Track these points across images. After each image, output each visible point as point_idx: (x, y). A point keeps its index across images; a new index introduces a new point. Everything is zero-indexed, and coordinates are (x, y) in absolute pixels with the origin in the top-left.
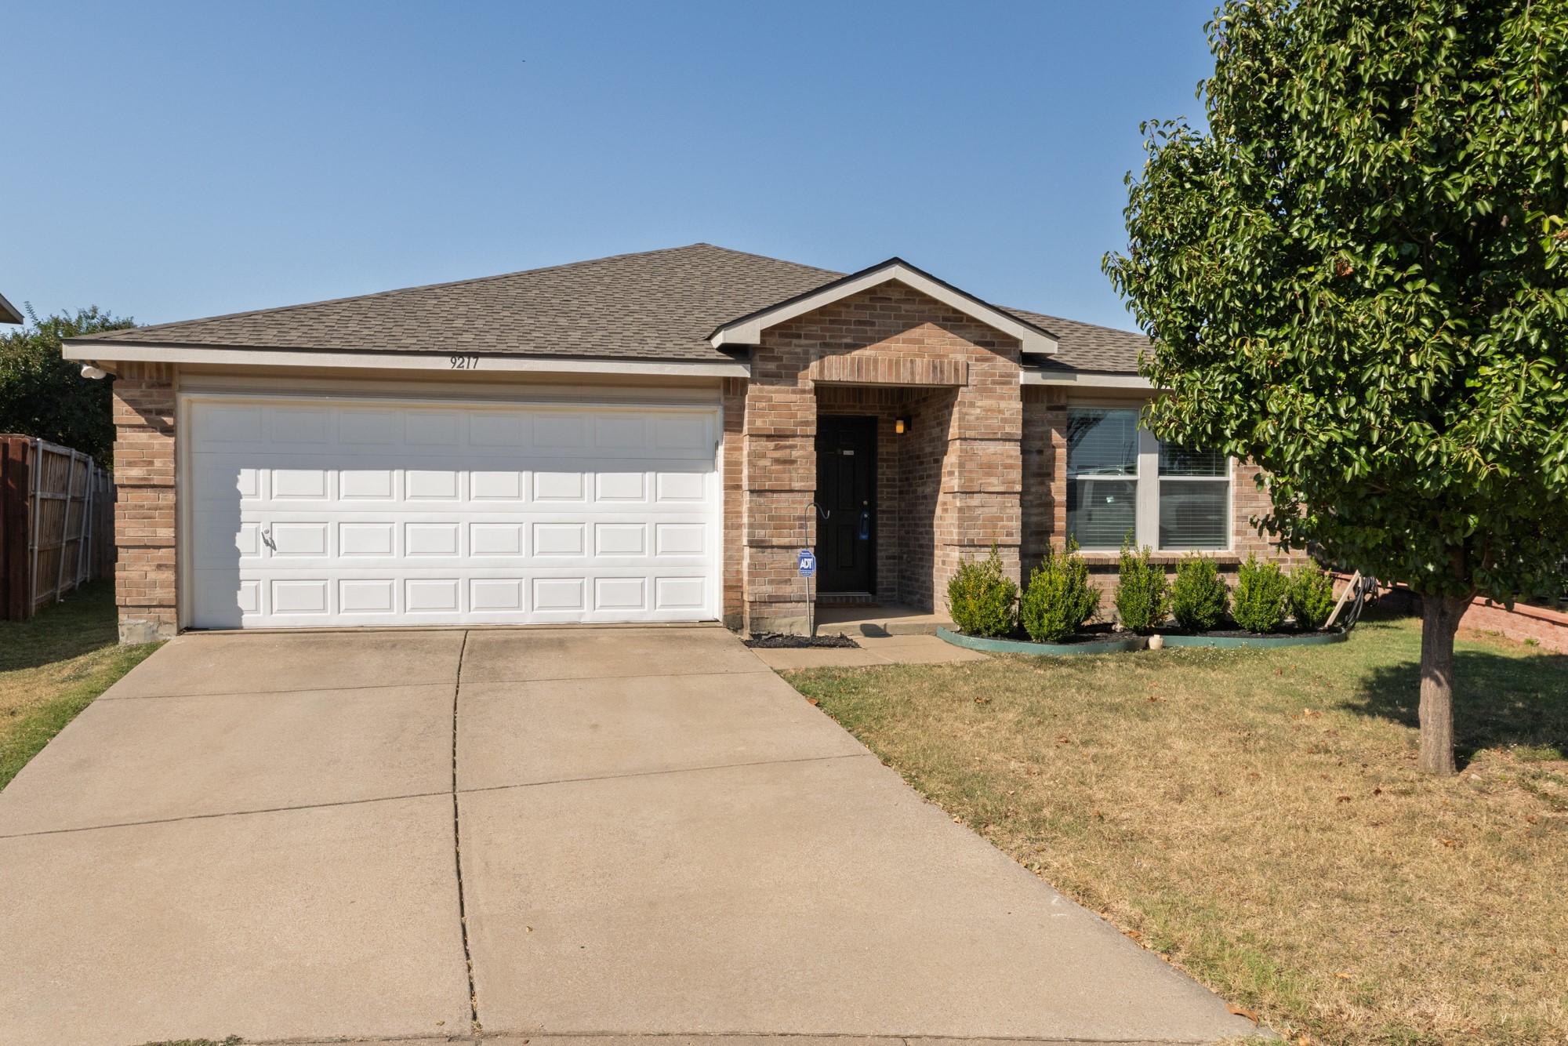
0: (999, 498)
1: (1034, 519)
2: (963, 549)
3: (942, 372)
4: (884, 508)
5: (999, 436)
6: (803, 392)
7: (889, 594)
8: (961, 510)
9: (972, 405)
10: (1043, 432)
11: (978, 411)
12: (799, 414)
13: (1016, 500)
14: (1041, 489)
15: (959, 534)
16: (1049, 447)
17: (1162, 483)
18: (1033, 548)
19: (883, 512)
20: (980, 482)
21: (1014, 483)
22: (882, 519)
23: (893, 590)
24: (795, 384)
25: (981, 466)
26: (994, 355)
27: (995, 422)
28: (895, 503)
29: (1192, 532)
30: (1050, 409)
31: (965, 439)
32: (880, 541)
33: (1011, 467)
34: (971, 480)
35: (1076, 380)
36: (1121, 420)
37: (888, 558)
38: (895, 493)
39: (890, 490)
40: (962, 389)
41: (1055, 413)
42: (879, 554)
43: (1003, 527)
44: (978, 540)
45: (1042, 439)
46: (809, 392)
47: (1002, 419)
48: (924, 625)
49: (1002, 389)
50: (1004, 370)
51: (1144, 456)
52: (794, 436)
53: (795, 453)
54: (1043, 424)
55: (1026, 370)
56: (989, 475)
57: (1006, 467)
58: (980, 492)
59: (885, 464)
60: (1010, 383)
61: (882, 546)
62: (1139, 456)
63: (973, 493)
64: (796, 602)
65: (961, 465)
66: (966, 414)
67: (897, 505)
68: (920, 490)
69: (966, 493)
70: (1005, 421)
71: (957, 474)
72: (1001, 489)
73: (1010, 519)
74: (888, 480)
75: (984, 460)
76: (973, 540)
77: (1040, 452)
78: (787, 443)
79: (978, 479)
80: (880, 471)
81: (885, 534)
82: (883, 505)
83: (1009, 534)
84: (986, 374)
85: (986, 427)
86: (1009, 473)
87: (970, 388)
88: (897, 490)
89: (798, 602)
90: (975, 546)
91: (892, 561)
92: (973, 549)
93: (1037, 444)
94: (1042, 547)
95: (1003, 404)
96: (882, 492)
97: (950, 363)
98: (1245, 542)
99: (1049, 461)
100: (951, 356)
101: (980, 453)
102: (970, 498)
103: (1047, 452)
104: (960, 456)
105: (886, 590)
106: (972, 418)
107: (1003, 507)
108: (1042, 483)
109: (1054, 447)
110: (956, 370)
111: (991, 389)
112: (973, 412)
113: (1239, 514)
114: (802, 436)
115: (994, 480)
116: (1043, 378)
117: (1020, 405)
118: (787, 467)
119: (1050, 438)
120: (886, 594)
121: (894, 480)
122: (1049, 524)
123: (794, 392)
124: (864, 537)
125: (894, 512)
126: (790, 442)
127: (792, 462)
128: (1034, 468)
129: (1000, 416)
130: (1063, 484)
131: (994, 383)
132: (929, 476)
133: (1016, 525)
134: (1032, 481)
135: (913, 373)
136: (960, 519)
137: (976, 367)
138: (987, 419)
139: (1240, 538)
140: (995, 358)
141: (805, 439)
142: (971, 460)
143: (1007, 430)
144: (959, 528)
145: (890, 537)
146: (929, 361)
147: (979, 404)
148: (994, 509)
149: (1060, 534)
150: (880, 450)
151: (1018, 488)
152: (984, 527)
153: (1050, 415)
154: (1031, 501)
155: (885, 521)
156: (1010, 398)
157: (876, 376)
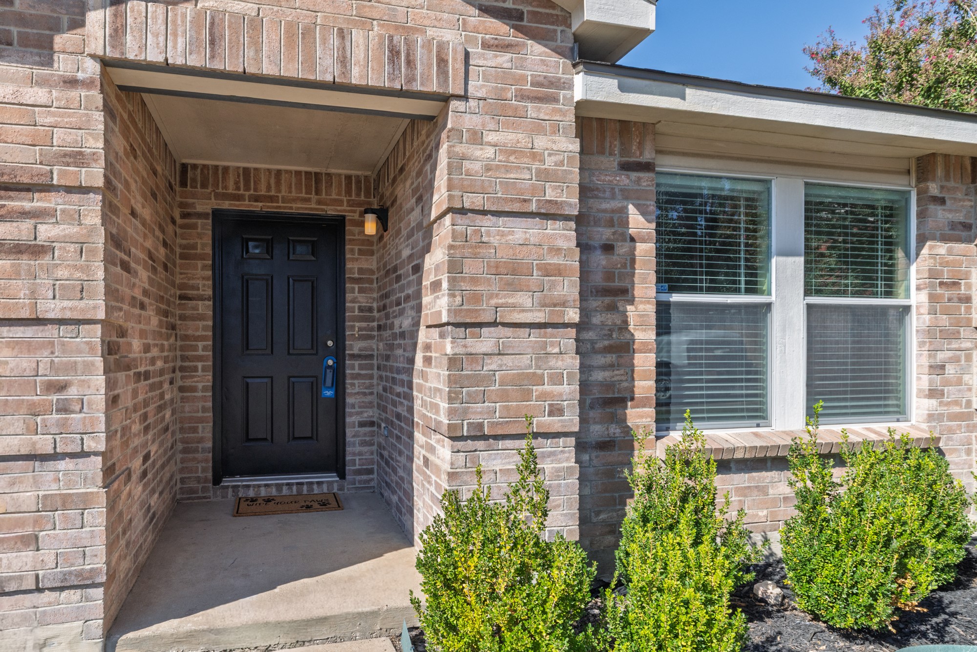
0: (535, 336)
1: (599, 376)
2: (460, 445)
3: (410, 63)
4: (356, 351)
5: (533, 207)
6: (72, 83)
7: (364, 477)
8: (454, 362)
9: (477, 138)
10: (613, 211)
11: (489, 152)
12: (59, 135)
13: (567, 340)
14: (611, 319)
15: (451, 413)
16: (624, 240)
17: (809, 307)
18: (597, 431)
19: (353, 357)
20: (494, 302)
21: (564, 304)
22: (352, 367)
23: (370, 472)
24: (49, 62)
25: (497, 270)
26: (521, 39)
27: (524, 178)
28: (373, 343)
29: (852, 392)
30: (626, 167)
31: (462, 211)
32: (349, 400)
33: (559, 271)
34: (476, 298)
35: (683, 98)
36: (738, 199)
37: (362, 424)
38: (372, 329)
39: (364, 324)
40: (454, 104)
41: (634, 175)
42: (348, 420)
43: (543, 397)
44: (492, 425)
45: (611, 223)
46: (88, 84)
47: (539, 171)
48: (374, 614)
49: (539, 110)
50: (541, 71)
51: (782, 259)
52: (47, 188)
53: (46, 232)
54: (613, 197)
55: (589, 71)
56: (514, 288)
57: (548, 271)
58: (494, 324)
59: (356, 287)
60: (554, 99)
61: (353, 406)
62: (773, 261)
63: (480, 325)
64: (52, 589)
65: (454, 267)
66: (464, 158)
67: (375, 347)
68: (397, 322)
69: (466, 325)
70: (545, 176)
71: (445, 285)
72: (539, 317)
73: (557, 379)
74: (361, 309)
75: (504, 255)
76: (481, 426)
77: (608, 248)
78: (27, 205)
79: (491, 297)
80: (349, 296)
81: (357, 390)
82: (354, 346)
83: (556, 411)
84: (504, 76)
85: (506, 185)
86: (553, 286)
87: (472, 103)
88: (375, 324)
89: (62, 589)
90: (485, 438)
91: (367, 429)
92: (480, 444)
93: (604, 234)
94: (615, 430)
95: (541, 142)
96: (353, 327)
97: (428, 44)
98: (943, 410)
99: (624, 266)
100: (430, 32)
101: (495, 241)
102: (473, 336)
103: (622, 249)
104: (451, 247)
105: (359, 472)
106: (476, 166)
107: (542, 356)
108: (612, 308)
109: (632, 240)
110: (442, 62)
111: (516, 108)
112: (478, 153)
113: (932, 360)
114: (69, 190)
115: (524, 299)
116: (622, 88)
117: (575, 146)
118: (25, 261)
119: (625, 223)
120: (358, 478)
121: (370, 310)
122: (625, 384)
123: (42, 82)
124: (329, 393)
125: (371, 357)
126: (39, 202)
127: (37, 250)
128: (598, 279)
129: (536, 166)
130: (650, 309)
131: (522, 96)
132: (408, 298)
133: (569, 390)
134: (595, 303)
135: (344, 61)
136: (451, 380)
137: (482, 59)
138: (508, 169)
139: (934, 402)
140: (525, 45)
141: (75, 197)
142: (475, 256)
143: (550, 195)
144: (451, 400)
145: (365, 394)
146: (381, 37)
147: (490, 137)
148: (525, 360)
149: (643, 403)
150: (349, 265)
151: (573, 315)
152: (504, 396)
153: (624, 180)
154: (593, 342)
155: (356, 371)
156: (556, 130)
157: (258, 60)
